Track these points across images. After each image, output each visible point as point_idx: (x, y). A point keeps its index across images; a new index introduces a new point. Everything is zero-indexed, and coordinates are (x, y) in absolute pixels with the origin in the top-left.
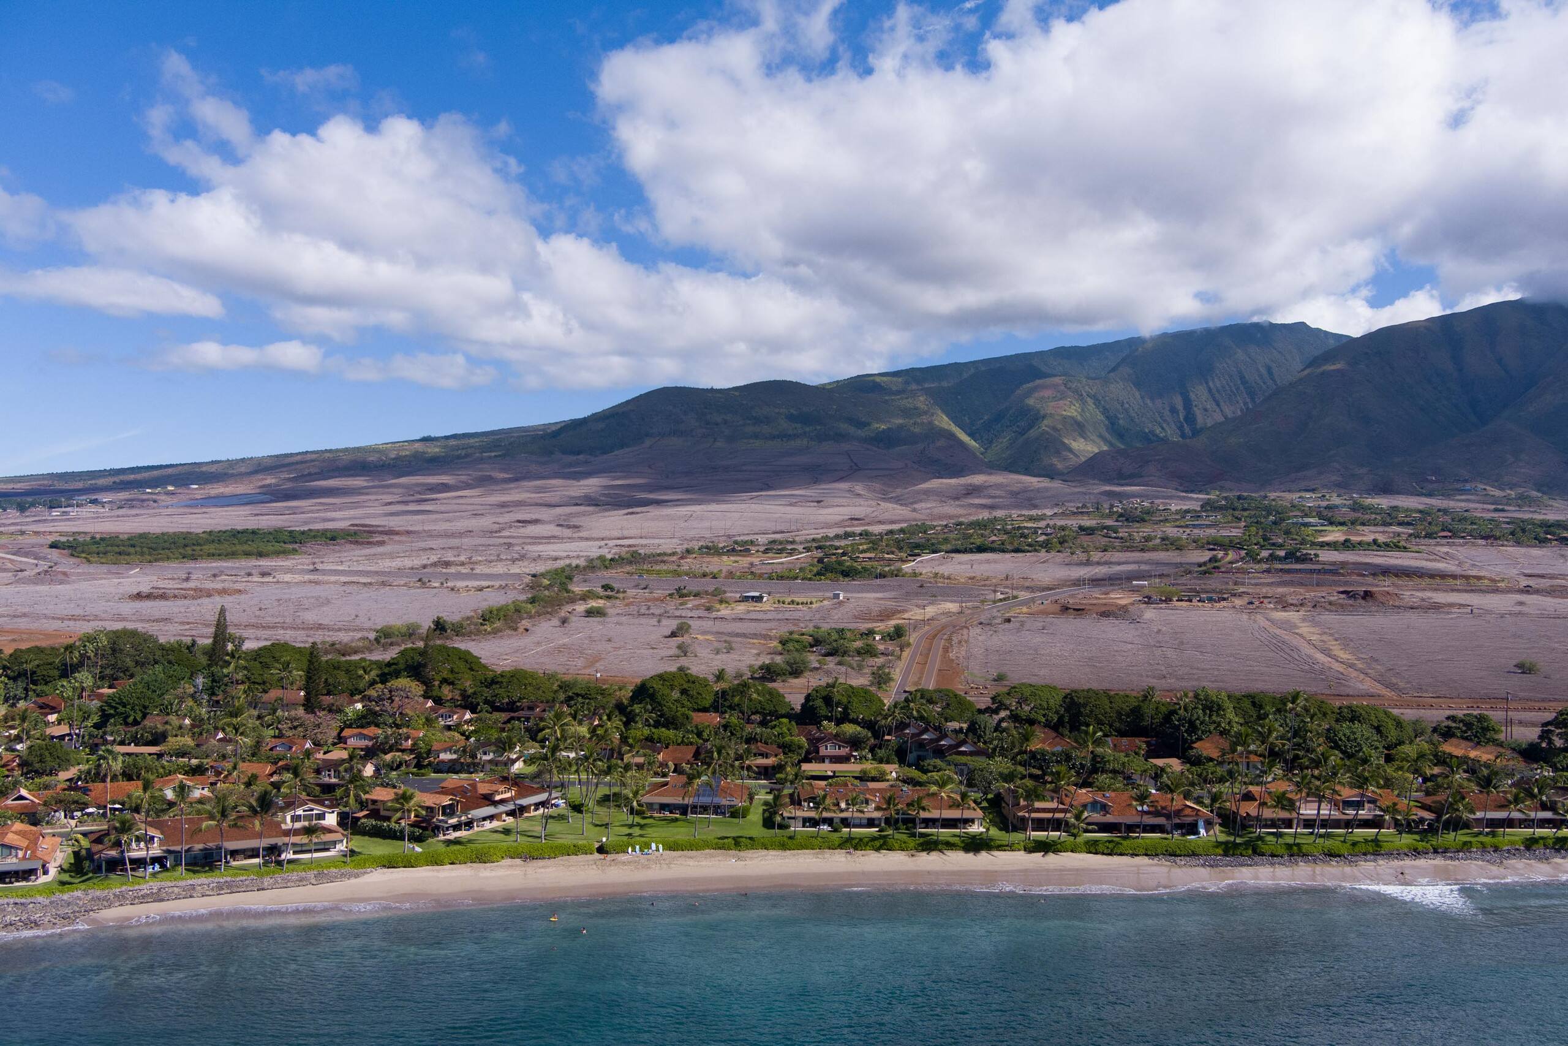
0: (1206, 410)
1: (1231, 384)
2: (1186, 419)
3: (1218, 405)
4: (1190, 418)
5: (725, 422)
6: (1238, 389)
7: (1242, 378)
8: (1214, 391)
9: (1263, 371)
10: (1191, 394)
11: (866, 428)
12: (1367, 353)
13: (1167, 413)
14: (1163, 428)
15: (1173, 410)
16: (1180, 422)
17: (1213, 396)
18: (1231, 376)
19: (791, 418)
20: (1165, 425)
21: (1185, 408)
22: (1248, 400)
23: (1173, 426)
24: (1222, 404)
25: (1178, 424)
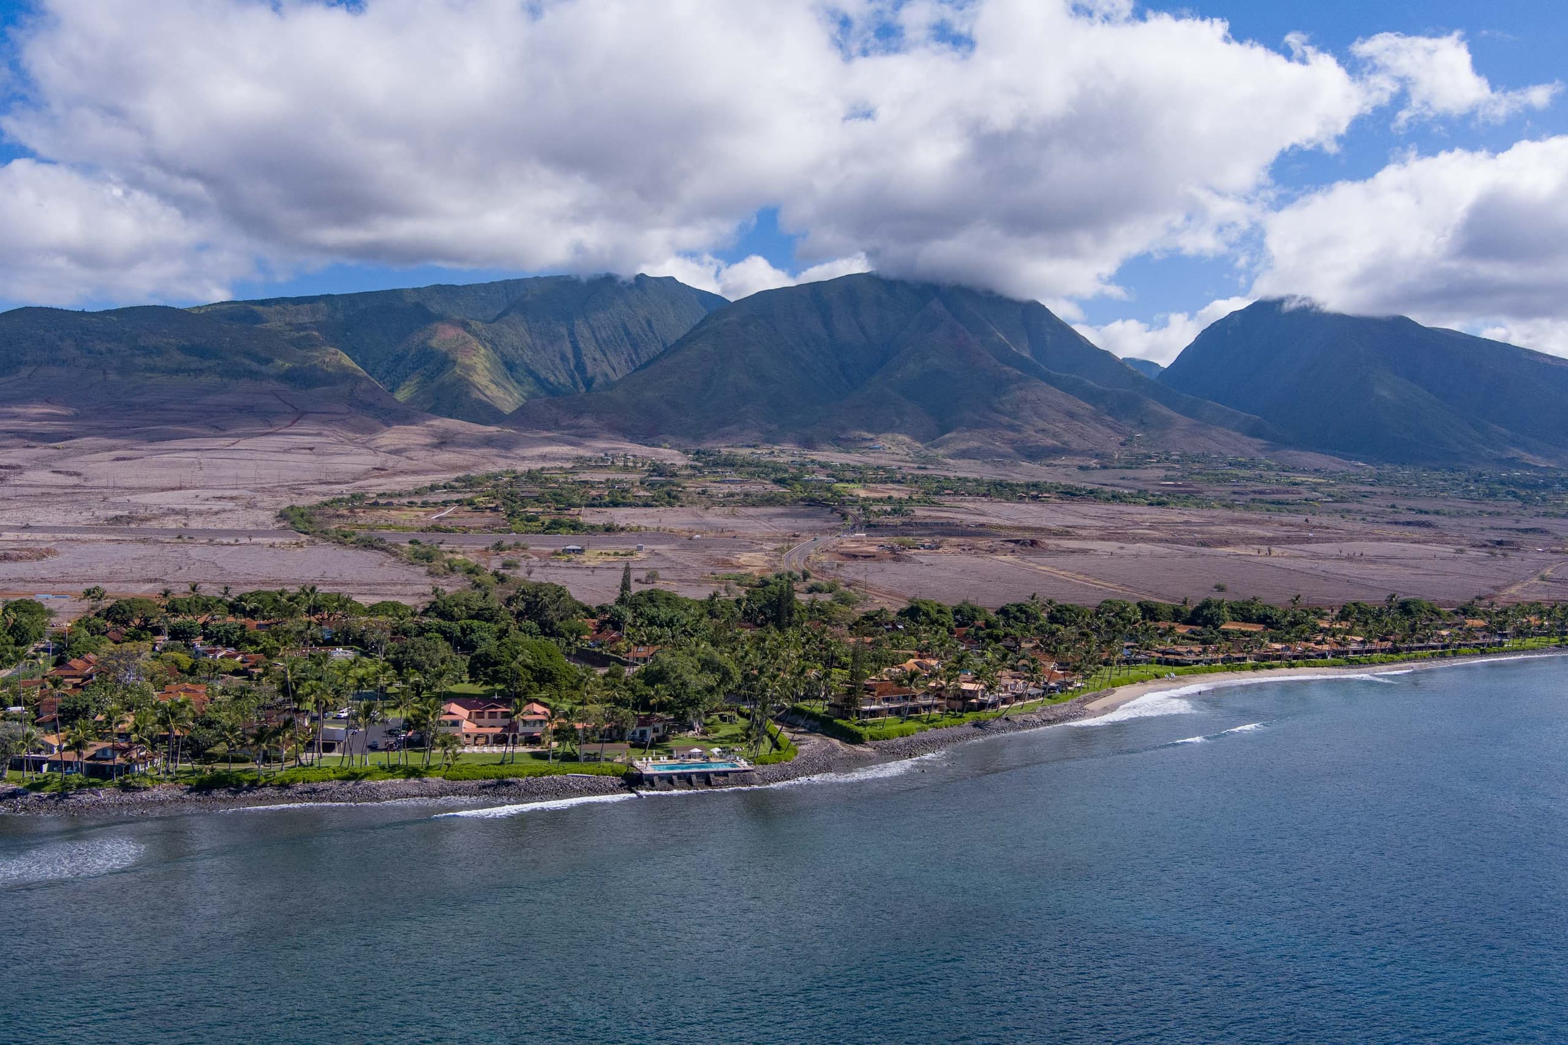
0: (595, 359)
1: (616, 335)
2: (577, 366)
3: (605, 355)
4: (580, 367)
5: (110, 351)
6: (622, 340)
7: (625, 329)
8: (601, 341)
9: (644, 322)
10: (580, 343)
11: (270, 365)
12: (753, 316)
13: (558, 361)
14: (555, 375)
15: (563, 358)
16: (571, 370)
17: (599, 345)
18: (615, 327)
19: (183, 349)
20: (557, 373)
21: (575, 357)
22: (632, 352)
23: (565, 374)
24: (608, 354)
25: (569, 372)
